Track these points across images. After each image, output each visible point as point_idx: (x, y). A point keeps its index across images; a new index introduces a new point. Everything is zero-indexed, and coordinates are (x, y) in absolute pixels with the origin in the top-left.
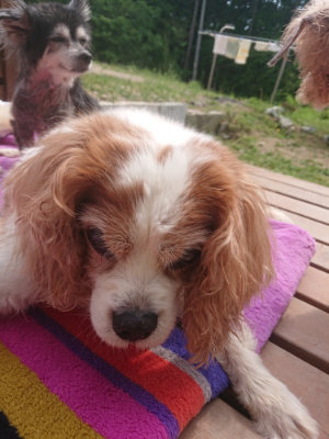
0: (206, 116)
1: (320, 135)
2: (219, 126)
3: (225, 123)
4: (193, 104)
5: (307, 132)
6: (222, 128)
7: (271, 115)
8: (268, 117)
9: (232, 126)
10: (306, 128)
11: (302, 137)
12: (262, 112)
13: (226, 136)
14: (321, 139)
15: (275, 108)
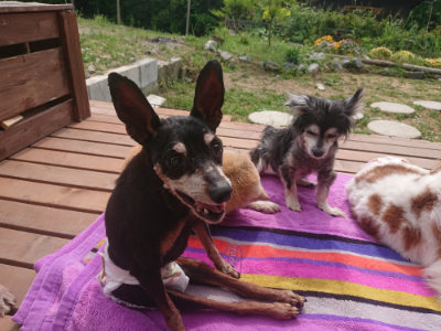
0: (170, 65)
1: (256, 62)
2: (181, 71)
3: (185, 67)
4: (149, 53)
5: (245, 61)
6: (184, 73)
7: (211, 50)
8: (210, 53)
9: (192, 69)
10: (244, 58)
11: (242, 67)
12: (203, 48)
13: (190, 80)
14: (259, 66)
15: (210, 42)
